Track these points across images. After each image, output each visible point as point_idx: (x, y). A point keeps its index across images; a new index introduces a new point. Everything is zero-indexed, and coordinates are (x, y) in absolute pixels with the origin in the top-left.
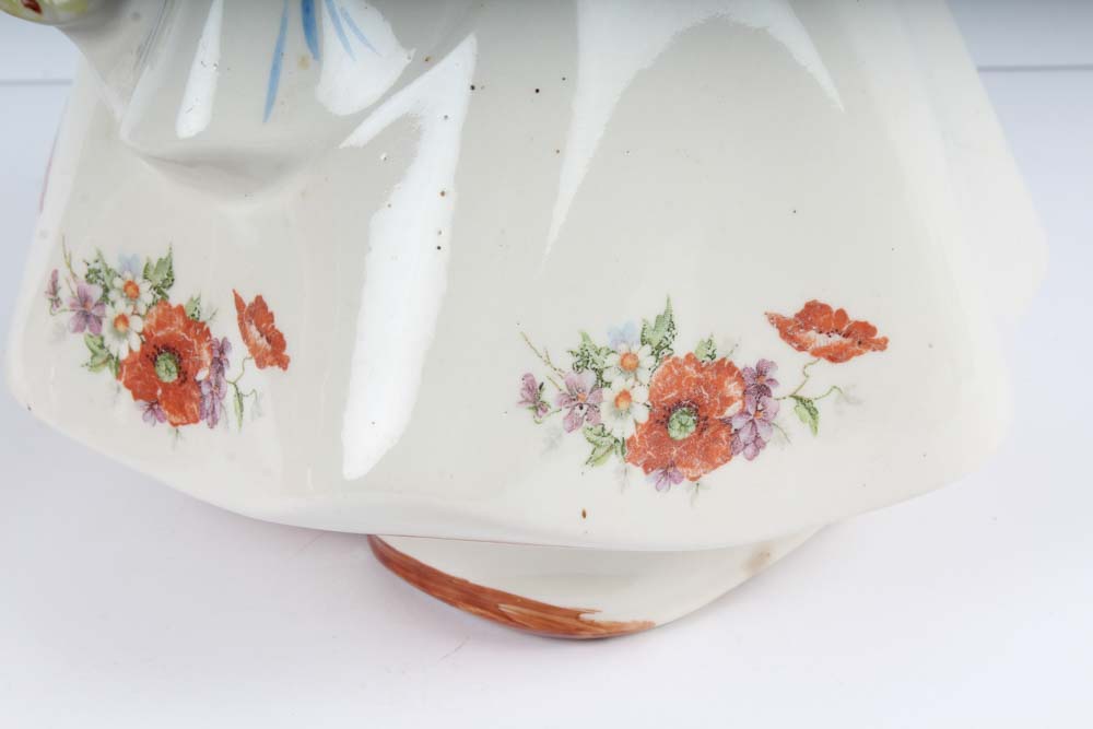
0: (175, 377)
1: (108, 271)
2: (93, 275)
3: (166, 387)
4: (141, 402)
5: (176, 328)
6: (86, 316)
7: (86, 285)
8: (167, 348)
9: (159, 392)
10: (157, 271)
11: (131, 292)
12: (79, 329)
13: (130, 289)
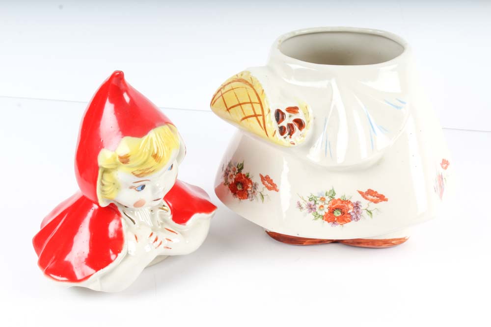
0: (340, 214)
1: (315, 197)
2: (311, 199)
3: (338, 218)
4: (331, 223)
5: (339, 204)
6: (311, 209)
7: (310, 202)
8: (336, 209)
9: (336, 219)
10: (330, 193)
11: (323, 199)
12: (310, 212)
13: (322, 199)
